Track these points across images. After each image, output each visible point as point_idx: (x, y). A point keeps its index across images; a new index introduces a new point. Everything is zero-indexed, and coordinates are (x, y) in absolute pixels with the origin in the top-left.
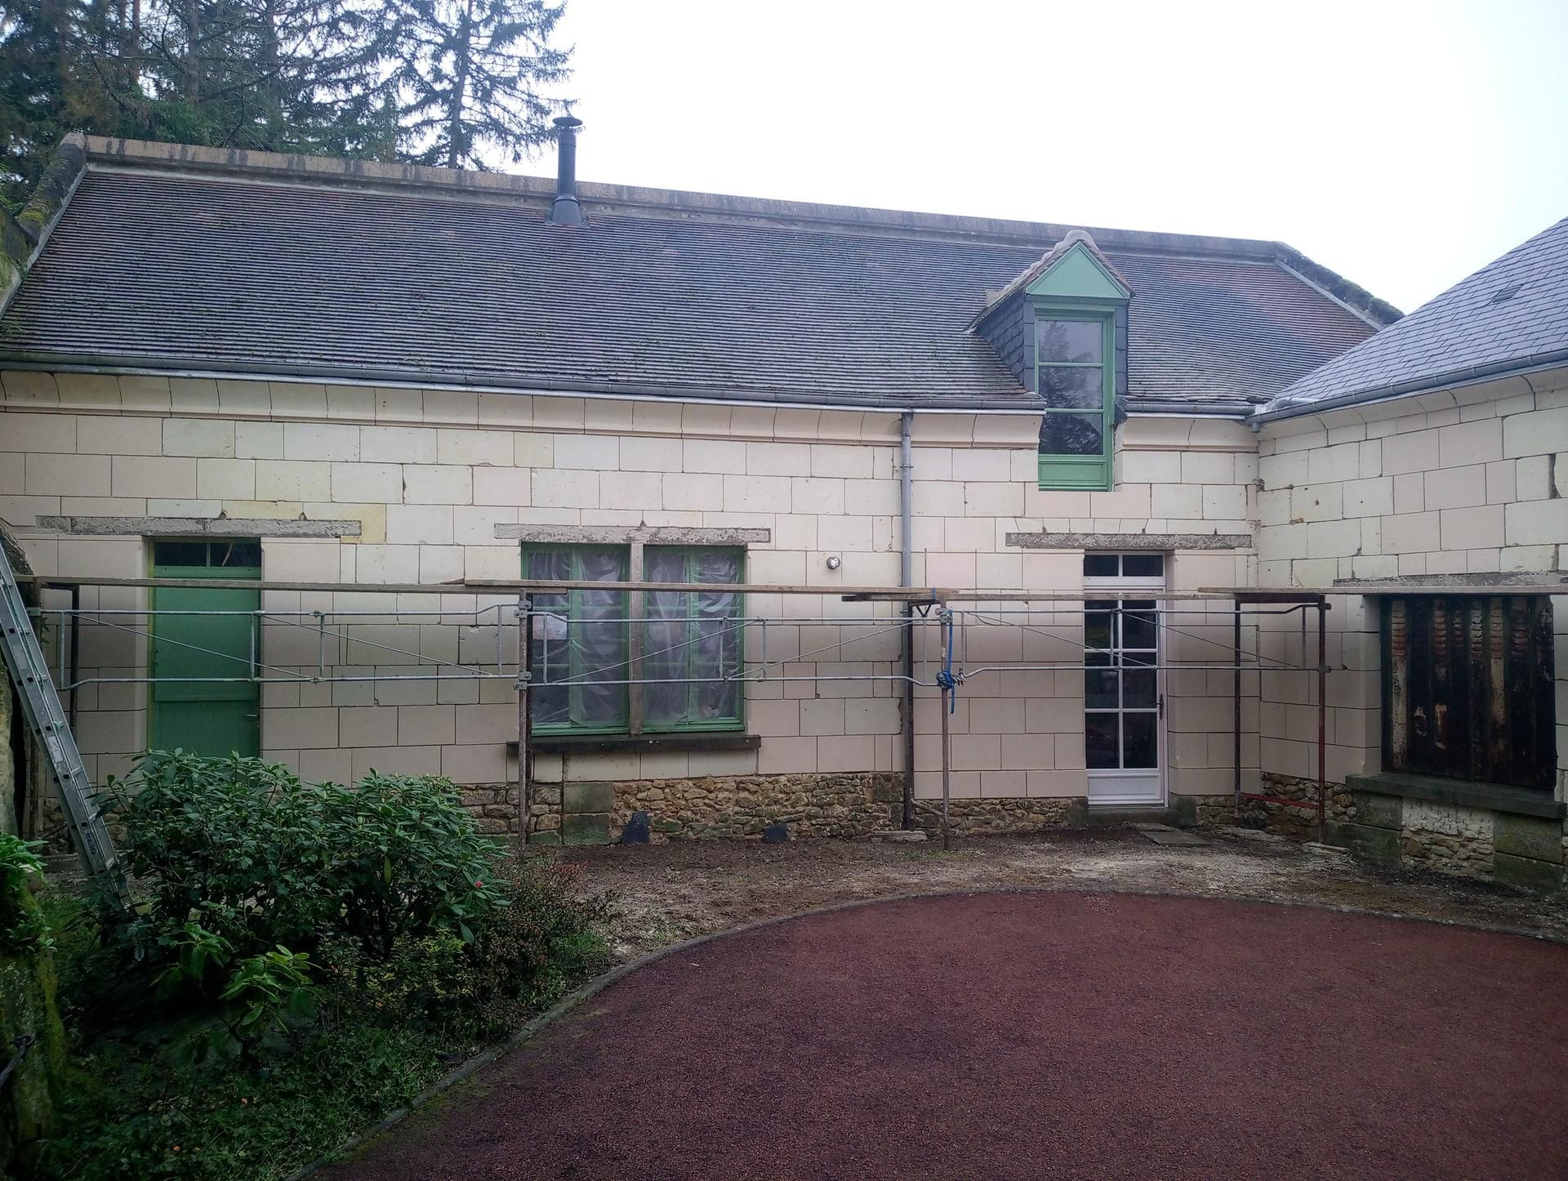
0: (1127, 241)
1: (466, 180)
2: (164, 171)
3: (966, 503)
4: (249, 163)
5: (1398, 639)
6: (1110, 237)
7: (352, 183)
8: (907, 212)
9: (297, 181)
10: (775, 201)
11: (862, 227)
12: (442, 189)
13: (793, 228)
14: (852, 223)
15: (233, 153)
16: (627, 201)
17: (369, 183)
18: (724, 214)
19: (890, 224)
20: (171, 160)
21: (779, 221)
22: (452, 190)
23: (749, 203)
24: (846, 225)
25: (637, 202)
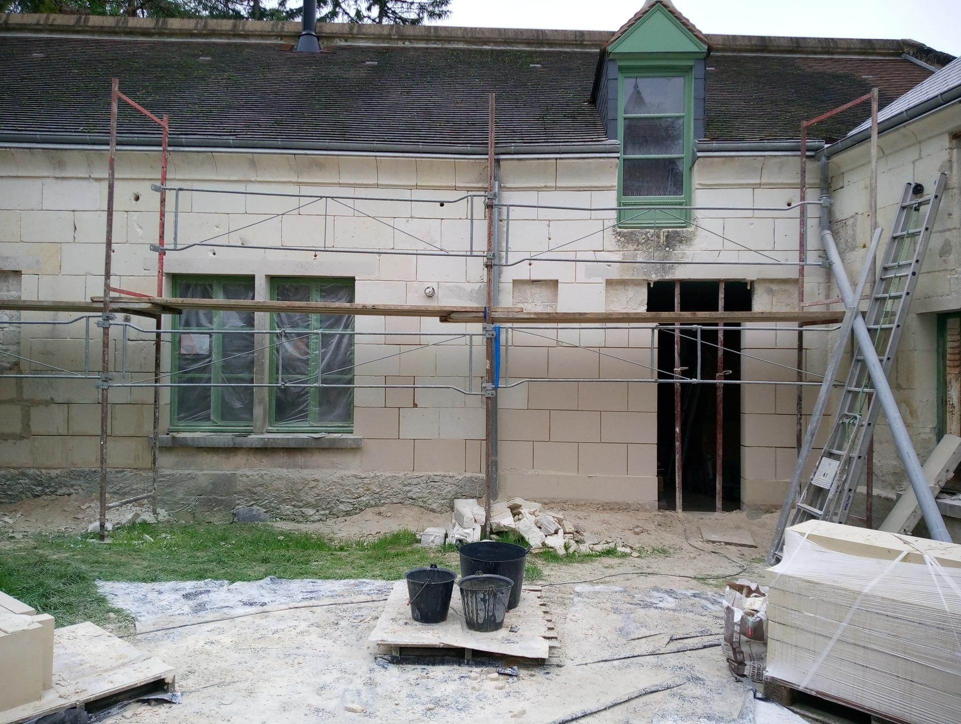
0: (768, 44)
1: (239, 26)
2: (35, 33)
3: (550, 239)
4: (90, 24)
5: (952, 357)
6: (753, 42)
7: (161, 34)
8: (579, 31)
9: (123, 35)
10: (471, 29)
11: (541, 43)
12: (223, 34)
13: (485, 47)
14: (532, 41)
15: (80, 18)
16: (356, 34)
17: (172, 34)
18: (431, 40)
19: (564, 40)
20: (37, 24)
21: (475, 43)
22: (229, 35)
23: (451, 30)
24: (528, 43)
25: (364, 34)
